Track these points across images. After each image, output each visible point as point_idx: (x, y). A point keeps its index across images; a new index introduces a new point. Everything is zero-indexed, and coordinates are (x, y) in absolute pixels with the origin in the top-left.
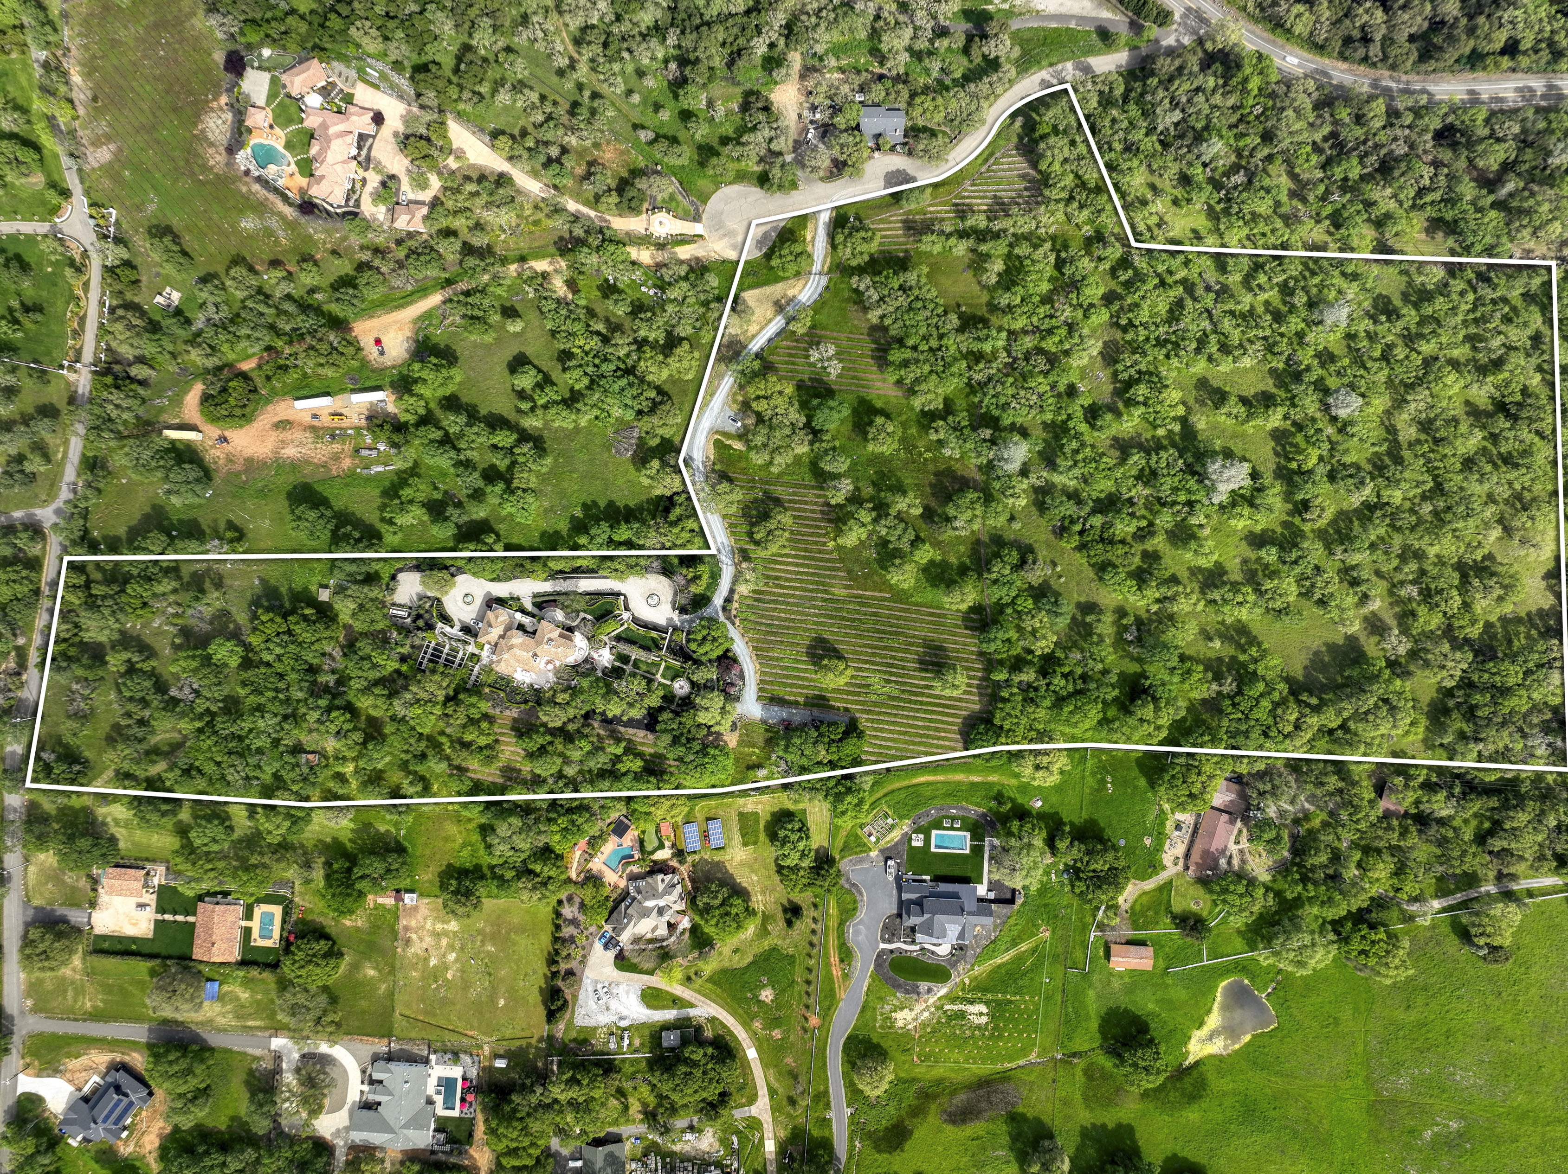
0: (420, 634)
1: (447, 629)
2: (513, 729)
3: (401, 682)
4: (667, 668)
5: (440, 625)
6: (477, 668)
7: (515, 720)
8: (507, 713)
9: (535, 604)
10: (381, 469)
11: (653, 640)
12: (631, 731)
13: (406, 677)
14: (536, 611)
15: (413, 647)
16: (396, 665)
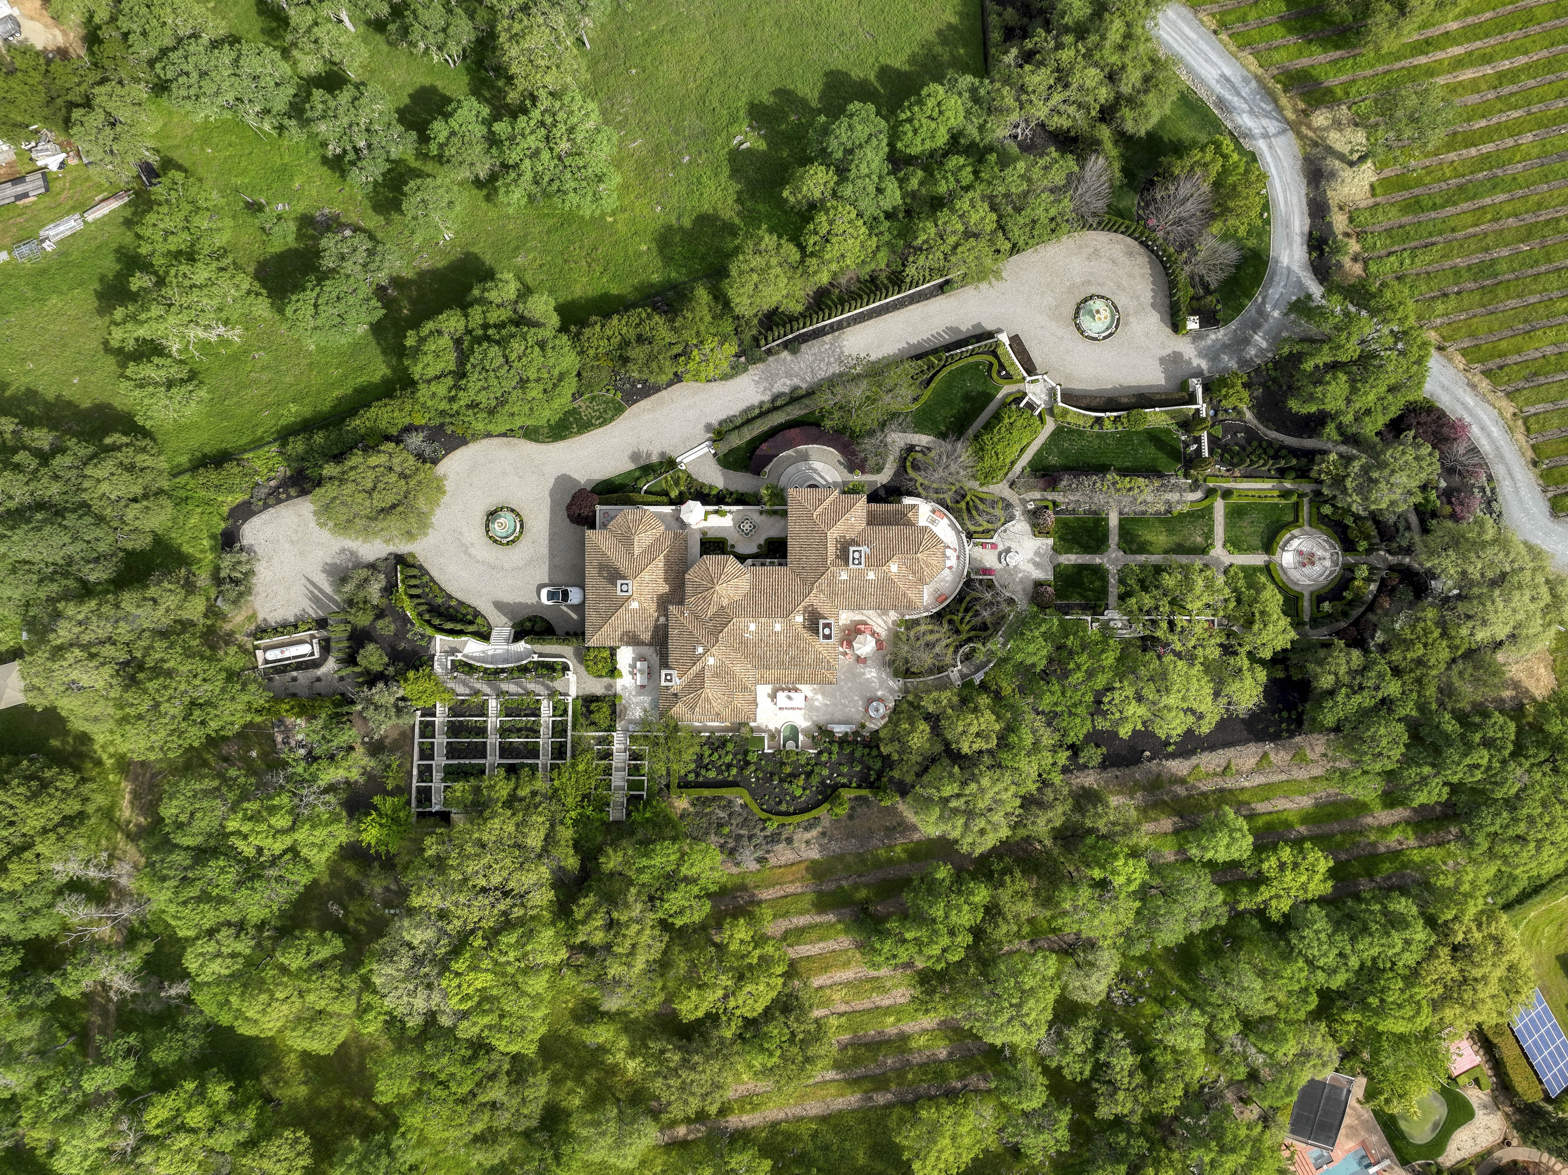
0: (383, 695)
1: (472, 648)
2: (822, 904)
3: (377, 885)
4: (1235, 514)
5: (440, 642)
6: (619, 742)
7: (817, 871)
8: (782, 854)
9: (728, 461)
10: (70, 225)
11: (1155, 437)
12: (1210, 761)
13: (388, 864)
14: (742, 482)
15: (376, 748)
16: (342, 834)
